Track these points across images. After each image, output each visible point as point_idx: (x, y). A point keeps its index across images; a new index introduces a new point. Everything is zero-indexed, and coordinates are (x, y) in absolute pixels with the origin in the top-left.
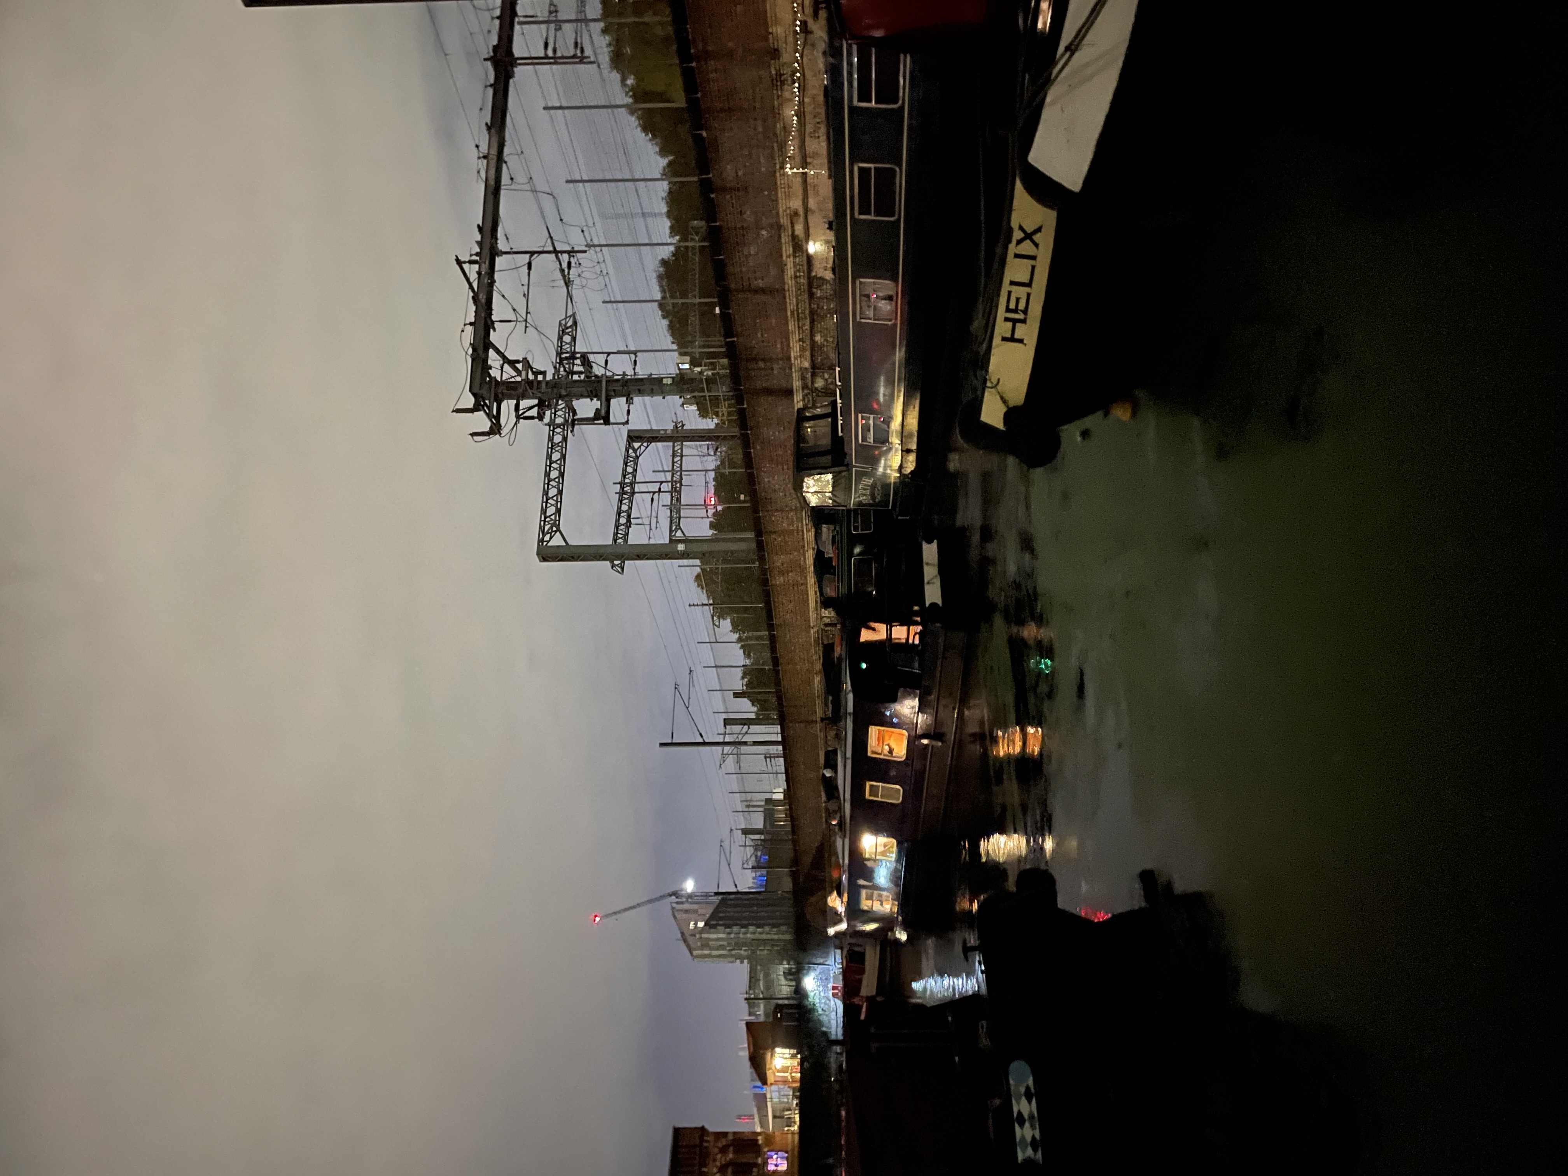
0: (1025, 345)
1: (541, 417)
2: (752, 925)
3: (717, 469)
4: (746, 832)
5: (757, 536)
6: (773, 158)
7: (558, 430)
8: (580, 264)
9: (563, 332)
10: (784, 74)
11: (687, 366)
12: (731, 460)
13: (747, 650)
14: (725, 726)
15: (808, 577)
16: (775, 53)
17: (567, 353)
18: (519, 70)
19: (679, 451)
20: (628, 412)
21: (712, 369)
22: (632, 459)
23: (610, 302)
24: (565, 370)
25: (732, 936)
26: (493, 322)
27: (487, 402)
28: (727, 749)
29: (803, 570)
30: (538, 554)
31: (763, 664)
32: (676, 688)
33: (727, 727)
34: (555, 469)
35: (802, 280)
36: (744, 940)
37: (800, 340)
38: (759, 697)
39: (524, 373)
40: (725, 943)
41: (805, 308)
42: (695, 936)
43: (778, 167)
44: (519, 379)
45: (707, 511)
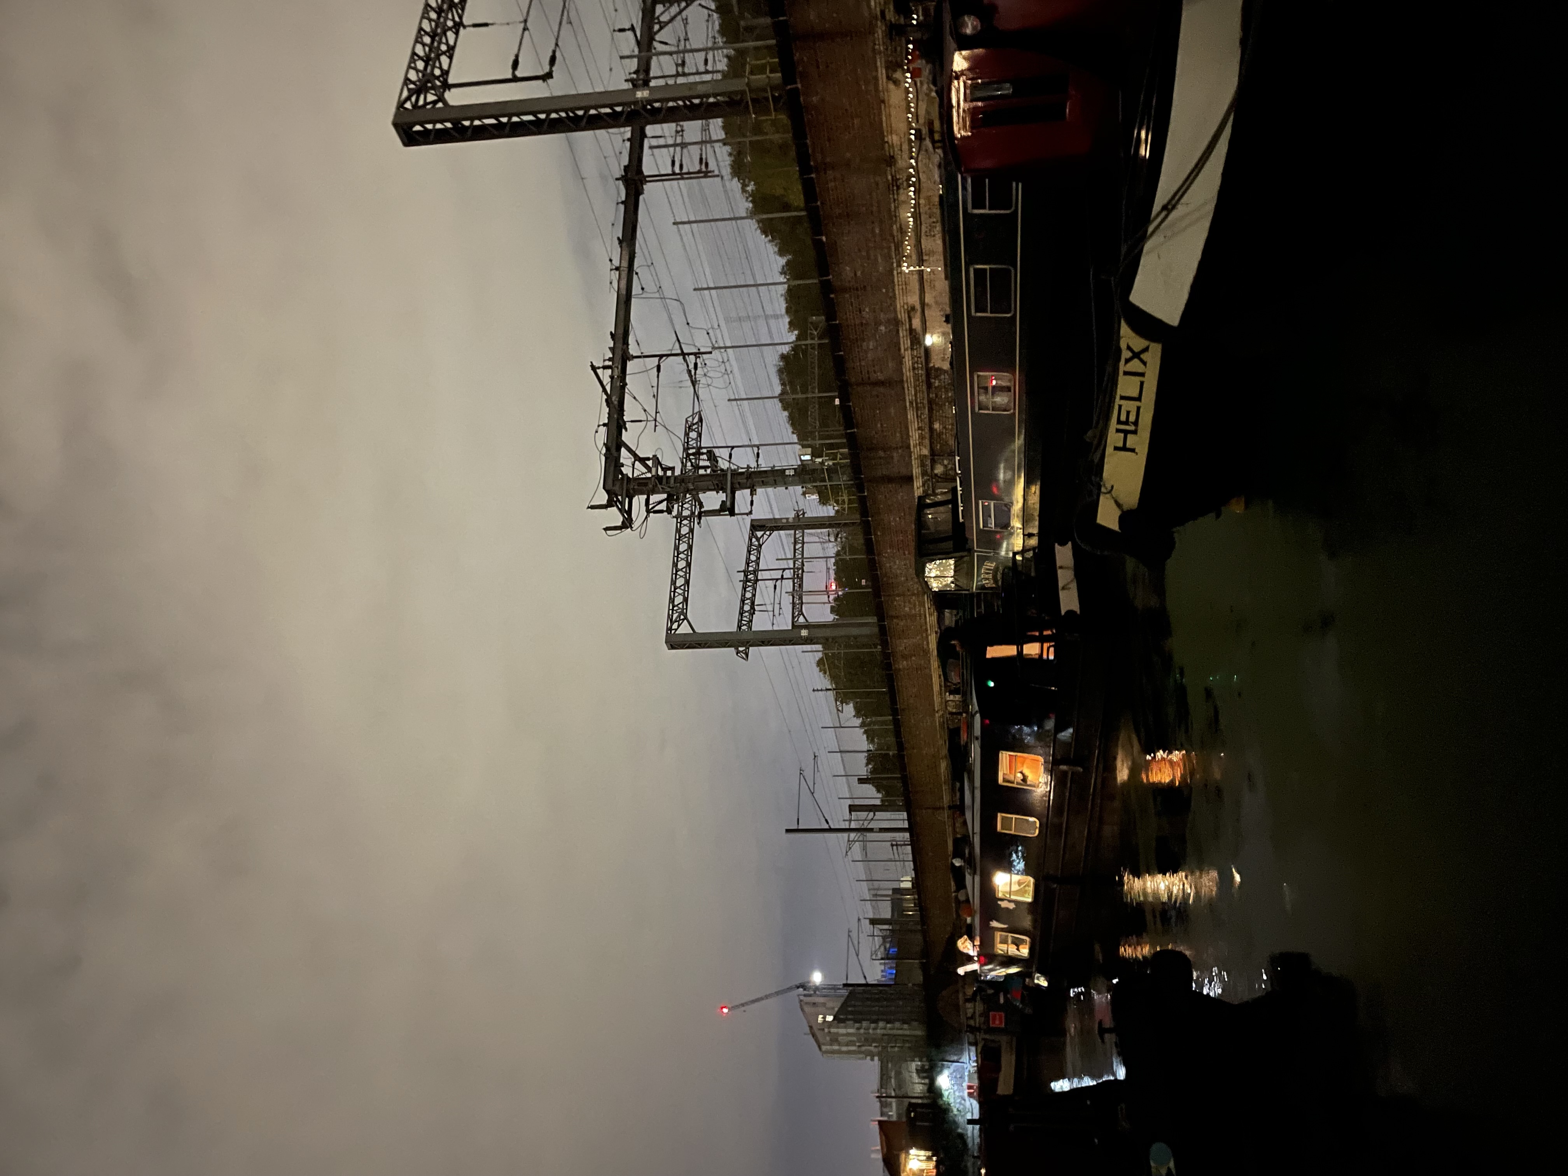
0: (1137, 453)
1: (669, 511)
2: (882, 1020)
3: (838, 554)
4: (874, 922)
5: (878, 620)
6: (890, 258)
7: (685, 522)
8: (705, 364)
9: (689, 428)
10: (899, 179)
11: (808, 457)
12: (851, 547)
13: (870, 735)
14: (850, 812)
15: (932, 661)
16: (891, 161)
17: (693, 448)
18: (647, 187)
19: (801, 538)
20: (752, 503)
21: (833, 459)
22: (755, 548)
23: (735, 400)
24: (692, 465)
25: (862, 1031)
26: (625, 423)
27: (620, 497)
28: (853, 835)
29: (926, 652)
30: (666, 642)
31: (888, 749)
32: (801, 774)
33: (853, 813)
34: (682, 559)
35: (920, 372)
36: (874, 1036)
37: (919, 428)
38: (885, 782)
39: (654, 470)
40: (855, 1039)
41: (923, 397)
42: (823, 1030)
43: (895, 265)
44: (649, 475)
45: (829, 597)
